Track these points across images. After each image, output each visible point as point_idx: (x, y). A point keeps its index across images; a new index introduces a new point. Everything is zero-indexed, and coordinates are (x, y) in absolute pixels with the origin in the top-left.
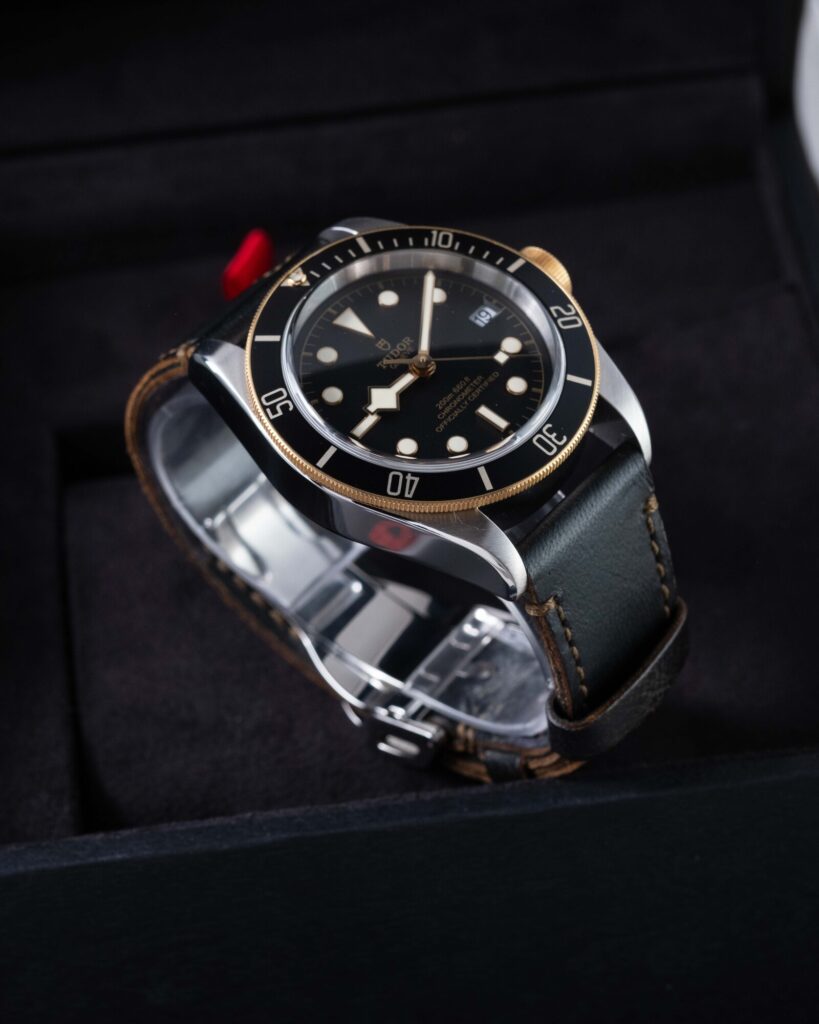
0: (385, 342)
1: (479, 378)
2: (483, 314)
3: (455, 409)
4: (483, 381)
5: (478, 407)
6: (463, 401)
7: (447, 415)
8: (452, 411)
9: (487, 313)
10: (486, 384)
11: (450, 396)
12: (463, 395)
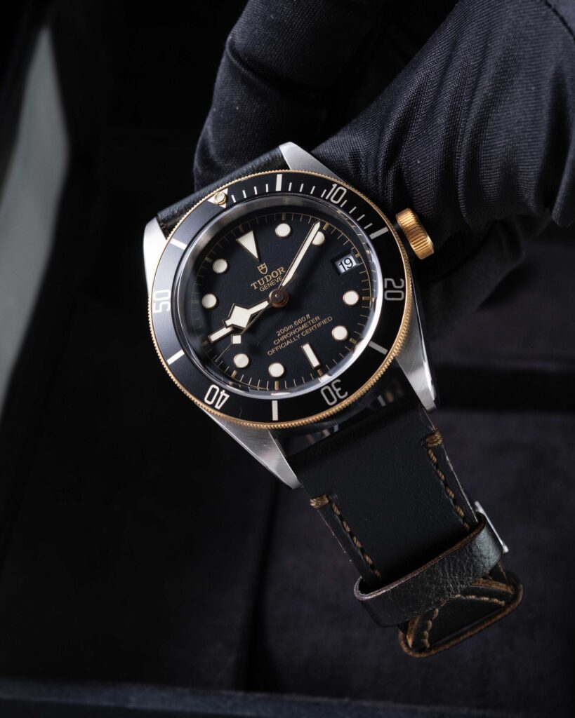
0: (266, 266)
1: (317, 318)
2: (348, 261)
3: (288, 339)
4: (319, 321)
5: (304, 343)
6: (297, 334)
7: (281, 342)
8: (285, 340)
9: (351, 261)
10: (320, 324)
11: (291, 326)
12: (300, 329)
